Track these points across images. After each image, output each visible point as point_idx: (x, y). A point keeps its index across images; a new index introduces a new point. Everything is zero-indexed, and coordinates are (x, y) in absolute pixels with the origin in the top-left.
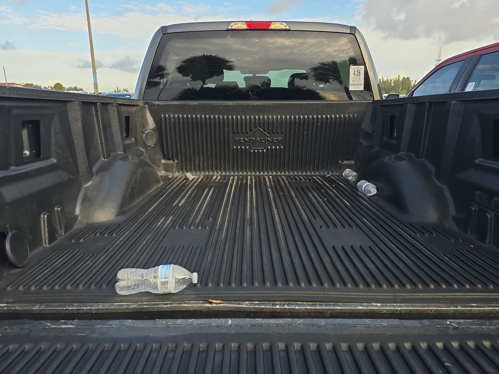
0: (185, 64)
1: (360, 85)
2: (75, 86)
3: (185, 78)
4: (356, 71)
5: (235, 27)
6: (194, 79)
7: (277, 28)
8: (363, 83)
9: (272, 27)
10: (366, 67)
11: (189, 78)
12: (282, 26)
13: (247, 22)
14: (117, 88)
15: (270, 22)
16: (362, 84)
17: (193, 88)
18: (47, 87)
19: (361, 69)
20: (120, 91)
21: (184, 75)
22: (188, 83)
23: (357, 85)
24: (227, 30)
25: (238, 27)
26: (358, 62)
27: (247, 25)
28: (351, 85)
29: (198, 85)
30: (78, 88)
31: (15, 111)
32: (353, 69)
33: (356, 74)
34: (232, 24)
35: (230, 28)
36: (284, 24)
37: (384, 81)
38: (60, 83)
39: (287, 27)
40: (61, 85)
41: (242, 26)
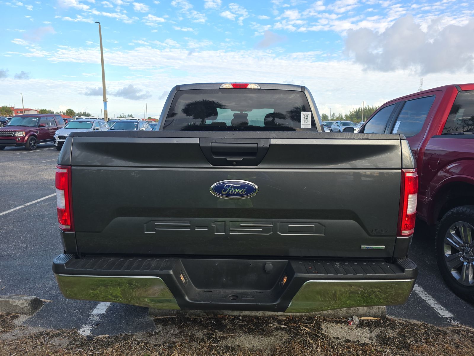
0: (188, 107)
1: (308, 124)
2: (84, 112)
3: (188, 117)
4: (305, 115)
5: (224, 86)
6: (195, 117)
7: (252, 88)
8: (310, 123)
9: (249, 87)
10: (312, 114)
11: (191, 117)
12: (256, 86)
13: (232, 84)
14: (123, 113)
15: (248, 84)
17: (194, 124)
18: (59, 112)
19: (309, 114)
20: (125, 116)
21: (187, 115)
22: (191, 120)
23: (306, 124)
24: (219, 89)
25: (227, 87)
26: (306, 110)
27: (233, 86)
28: (302, 125)
29: (199, 122)
30: (87, 114)
32: (303, 114)
33: (305, 117)
34: (223, 85)
35: (221, 87)
36: (257, 85)
37: (370, 109)
38: (71, 109)
39: (259, 87)
40: (72, 111)
41: (229, 86)
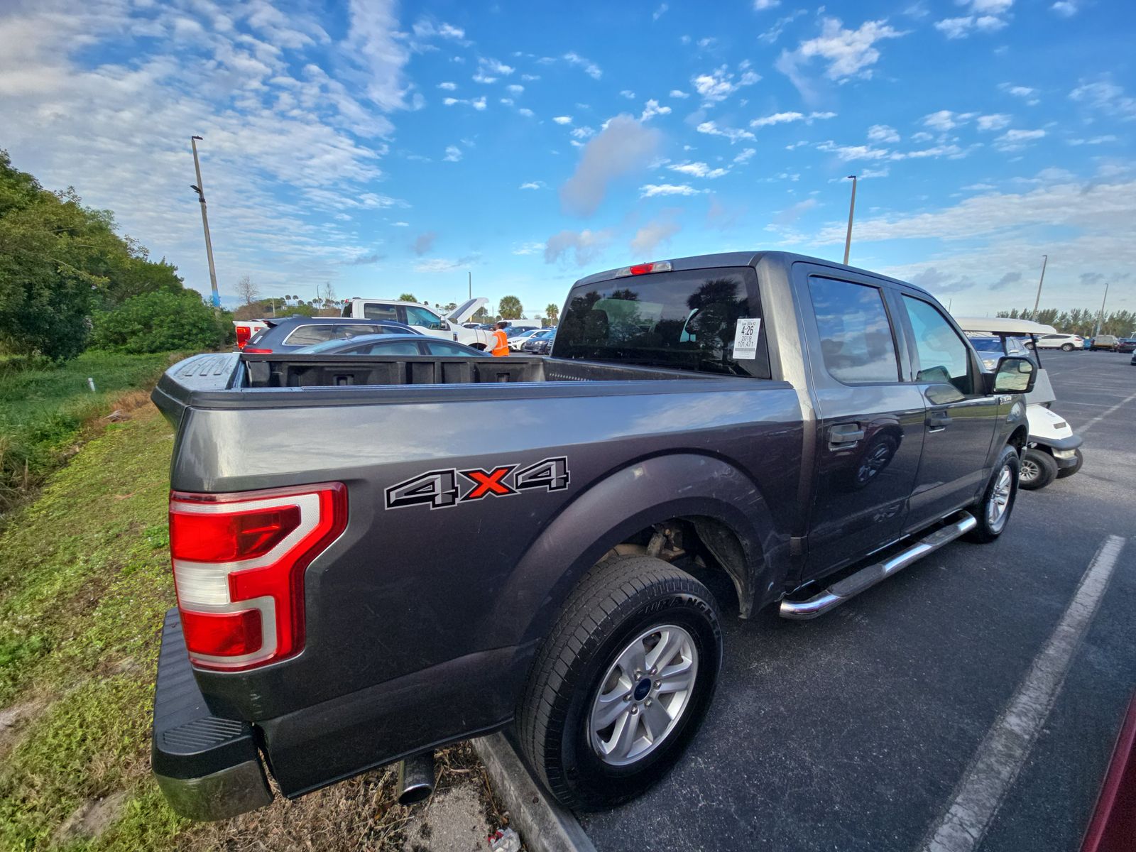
1: (750, 350)
4: (746, 327)
8: (755, 347)
9: (654, 270)
10: (762, 322)
15: (652, 264)
16: (752, 350)
19: (754, 323)
23: (746, 350)
24: (615, 279)
26: (751, 313)
28: (737, 350)
31: (327, 369)
32: (742, 323)
33: (746, 332)
39: (670, 268)
